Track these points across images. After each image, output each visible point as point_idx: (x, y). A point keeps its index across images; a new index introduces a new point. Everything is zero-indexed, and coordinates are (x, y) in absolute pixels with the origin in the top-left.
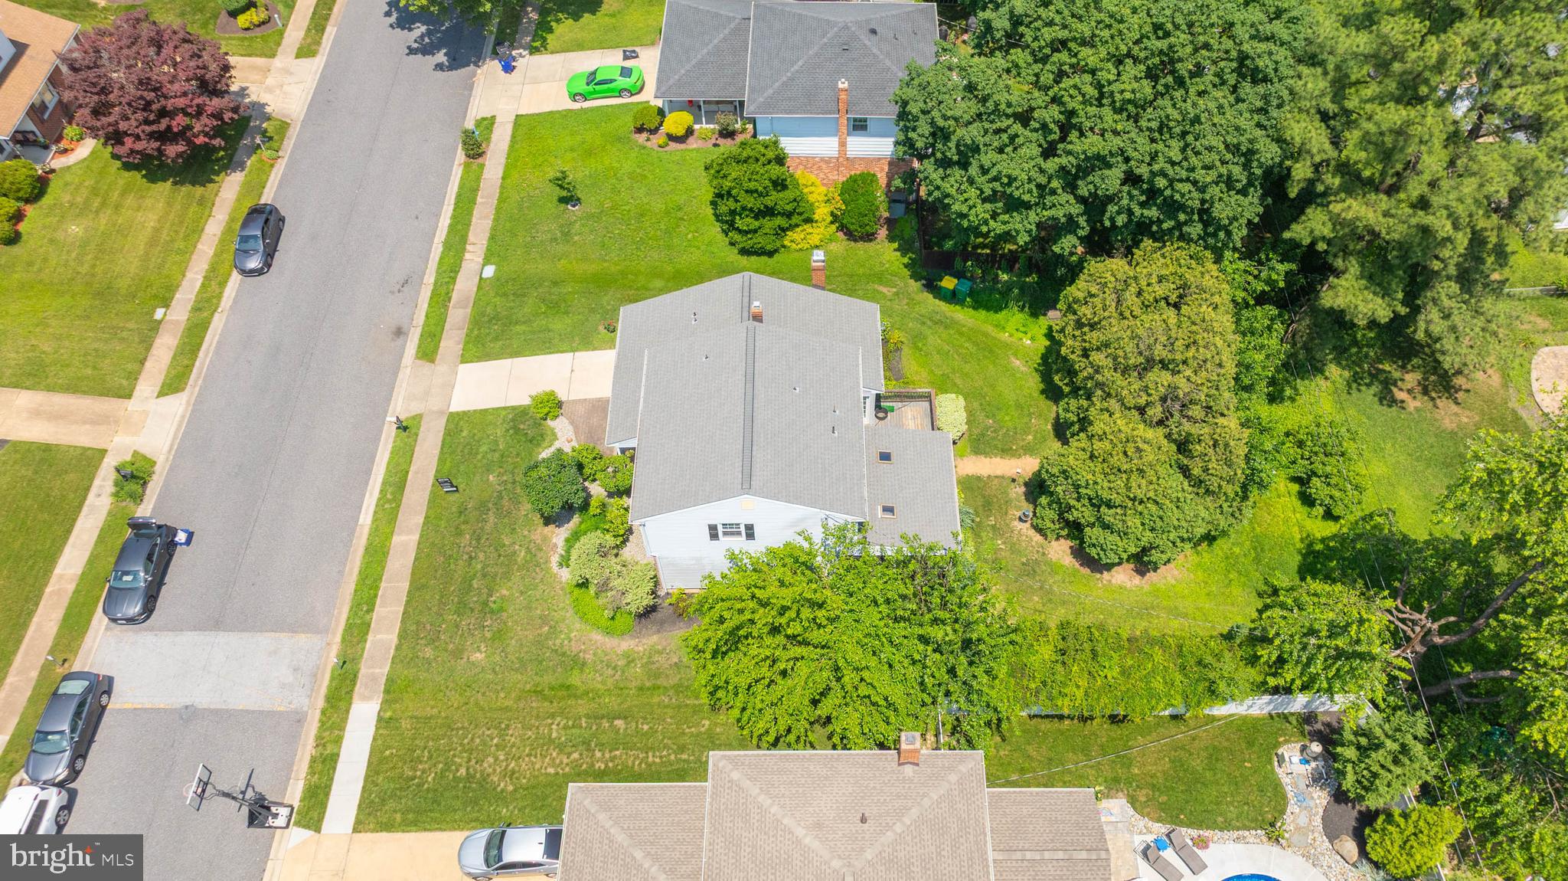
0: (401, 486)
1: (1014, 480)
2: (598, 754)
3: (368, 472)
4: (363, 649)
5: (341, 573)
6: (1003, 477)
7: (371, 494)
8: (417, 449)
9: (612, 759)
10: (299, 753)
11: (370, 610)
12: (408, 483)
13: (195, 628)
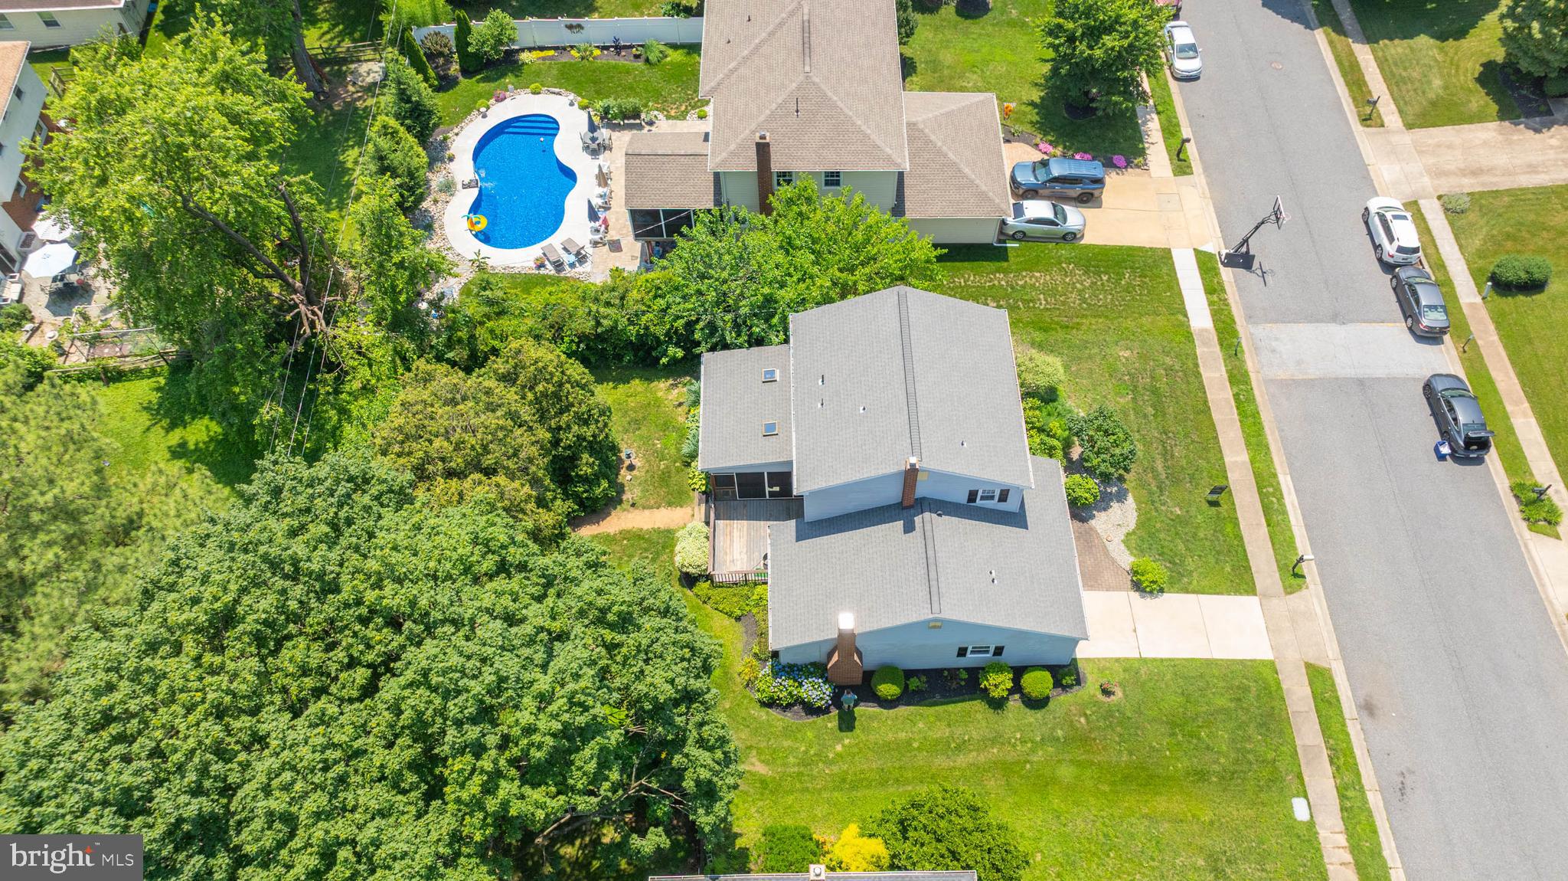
0: (1267, 510)
1: (633, 505)
2: (1003, 283)
3: (1308, 528)
4: (1226, 366)
5: (1281, 430)
6: (644, 508)
7: (1293, 504)
8: (1271, 551)
9: (991, 280)
10: (1237, 298)
11: (1236, 396)
12: (1261, 513)
13: (1378, 379)
